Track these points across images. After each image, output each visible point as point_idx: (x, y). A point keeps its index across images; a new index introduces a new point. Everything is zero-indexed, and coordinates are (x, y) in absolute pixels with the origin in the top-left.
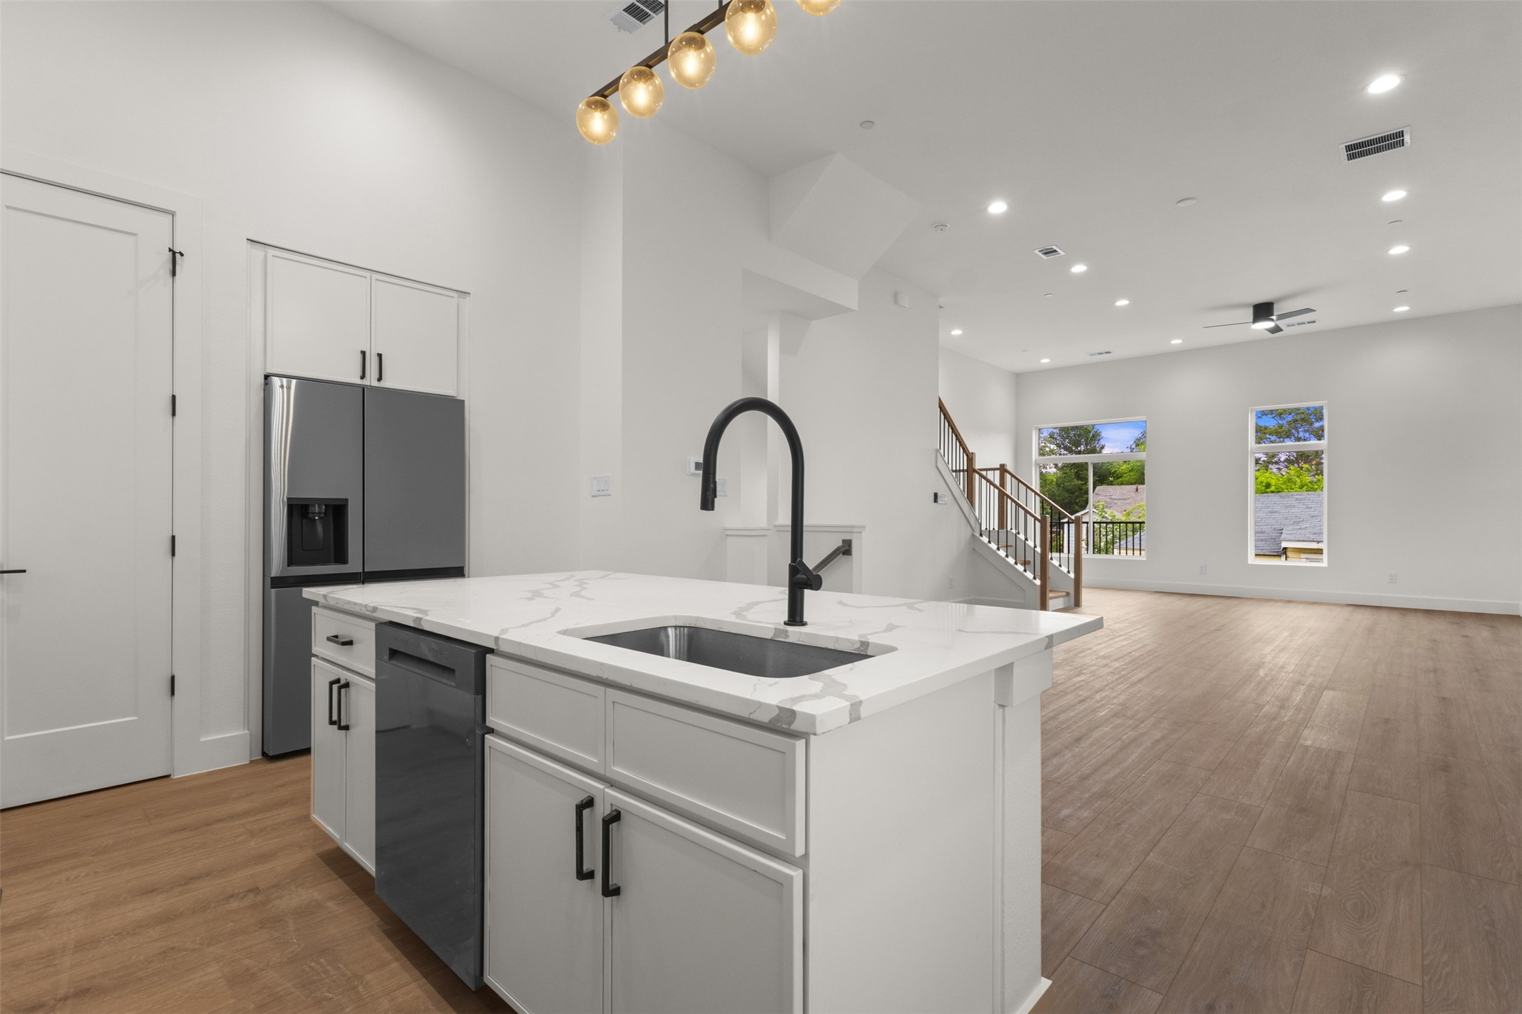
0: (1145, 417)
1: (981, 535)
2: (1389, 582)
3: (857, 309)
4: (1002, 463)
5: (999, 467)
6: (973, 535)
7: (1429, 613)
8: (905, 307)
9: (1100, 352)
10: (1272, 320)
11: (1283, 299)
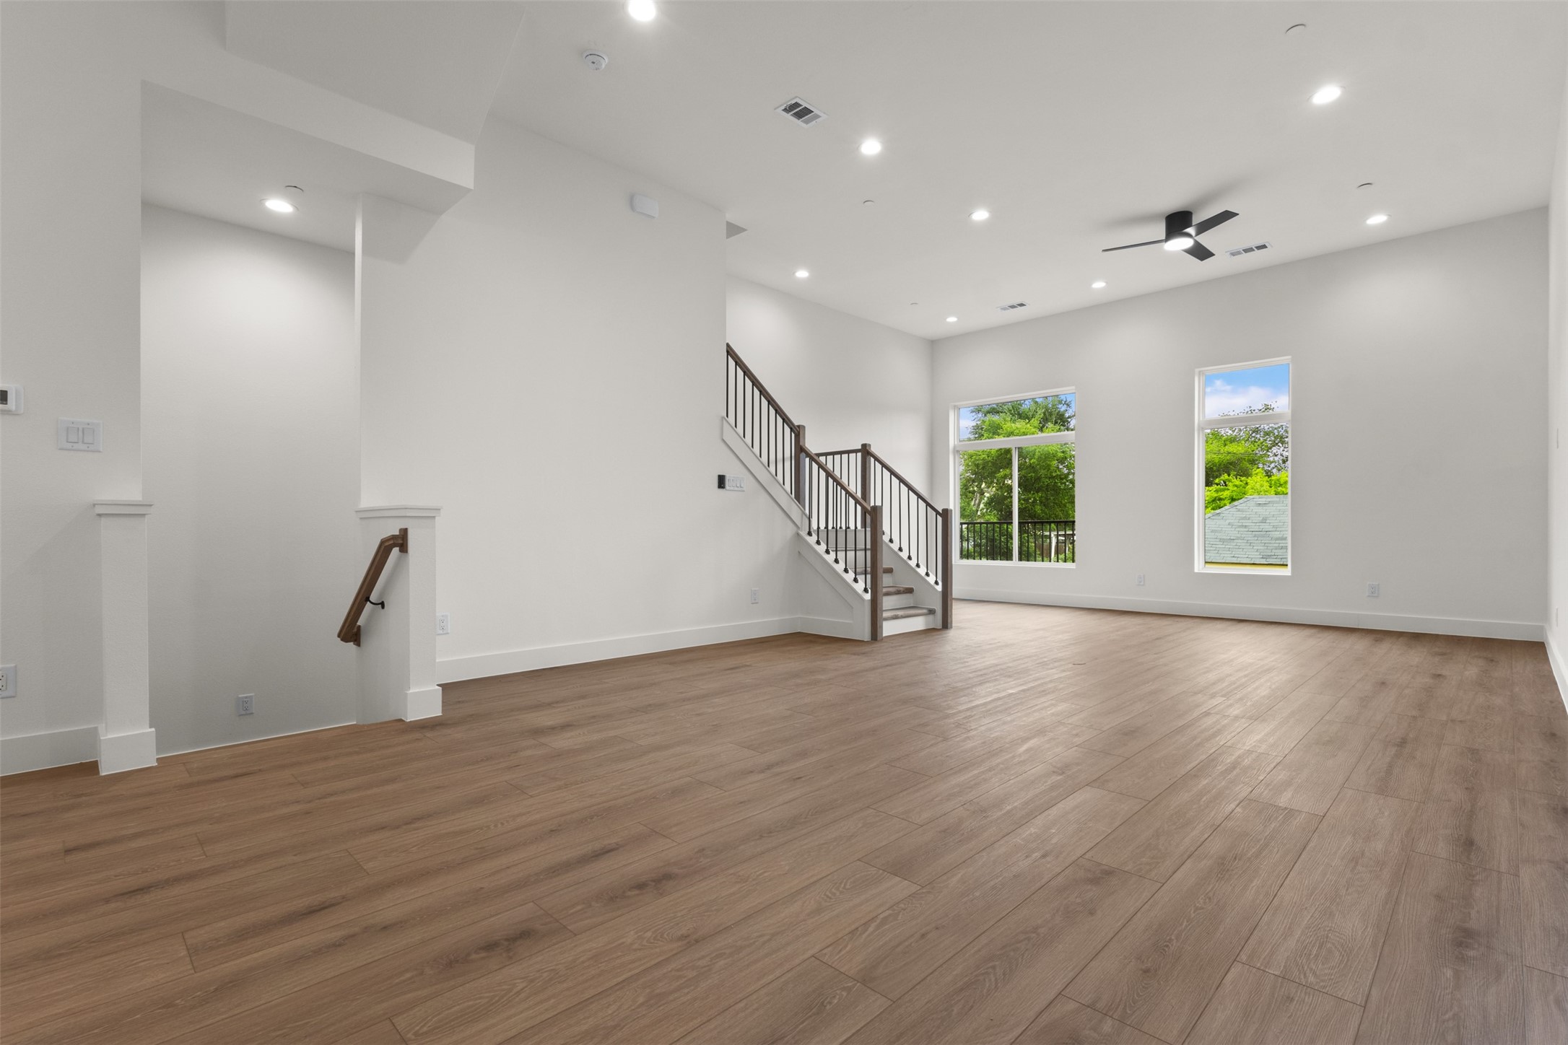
0: (1074, 387)
1: (810, 534)
2: (1369, 596)
3: (472, 187)
4: (864, 443)
5: (860, 448)
6: (798, 534)
7: (1416, 638)
8: (654, 217)
9: (1011, 304)
10: (1189, 235)
11: (1204, 201)
